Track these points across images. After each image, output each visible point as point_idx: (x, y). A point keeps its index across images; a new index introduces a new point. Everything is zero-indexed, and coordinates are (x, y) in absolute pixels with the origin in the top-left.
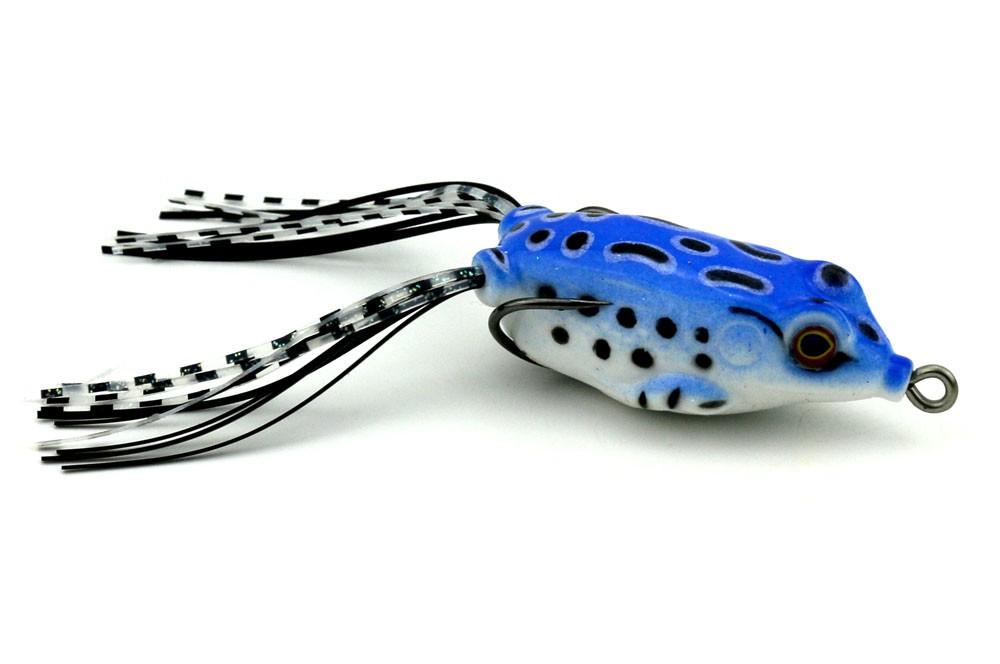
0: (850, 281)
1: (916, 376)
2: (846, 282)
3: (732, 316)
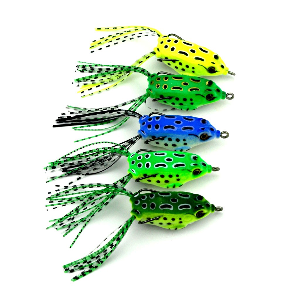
0: (207, 122)
1: (221, 134)
2: (206, 122)
3: (189, 136)
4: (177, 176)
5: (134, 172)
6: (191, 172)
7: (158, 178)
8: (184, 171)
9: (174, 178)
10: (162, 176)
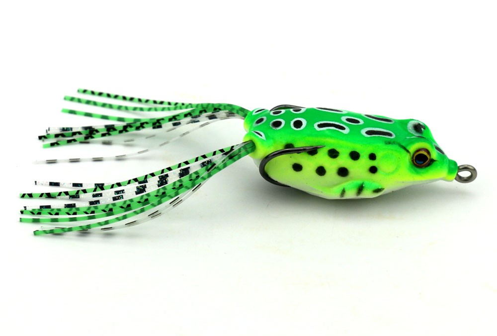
4: (372, 157)
5: (261, 136)
6: (408, 151)
7: (322, 158)
8: (390, 146)
9: (364, 163)
10: (333, 154)
